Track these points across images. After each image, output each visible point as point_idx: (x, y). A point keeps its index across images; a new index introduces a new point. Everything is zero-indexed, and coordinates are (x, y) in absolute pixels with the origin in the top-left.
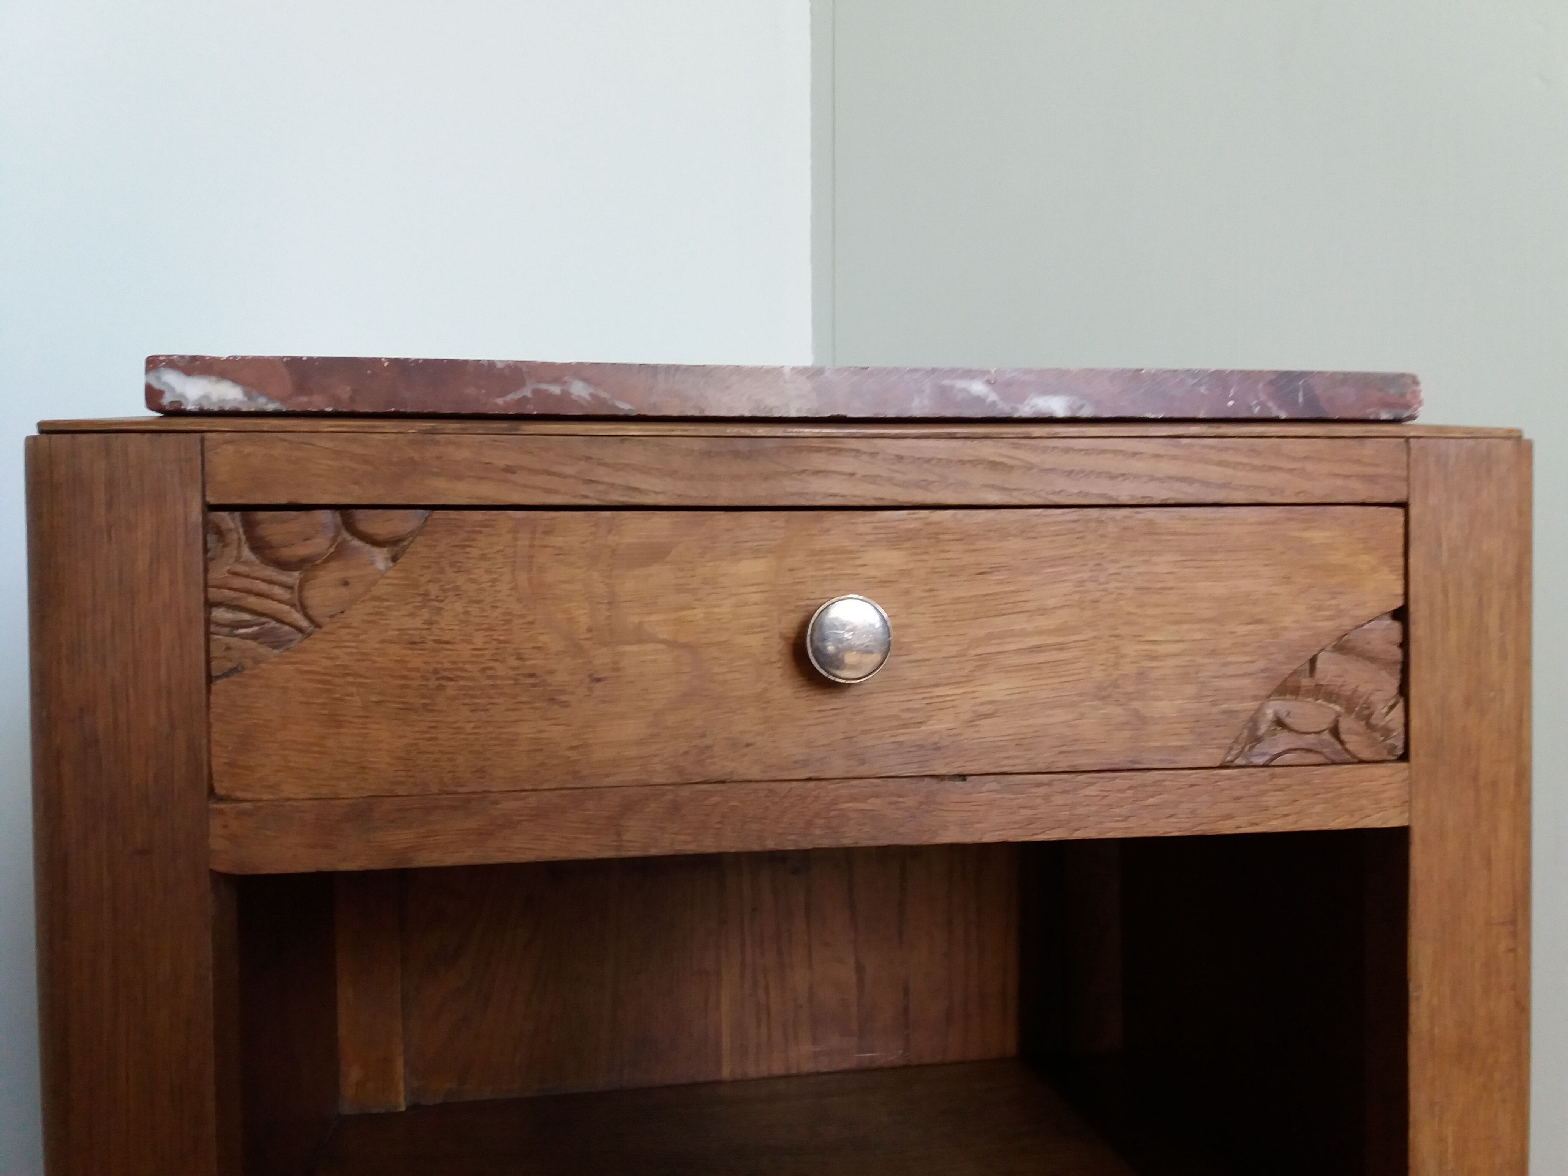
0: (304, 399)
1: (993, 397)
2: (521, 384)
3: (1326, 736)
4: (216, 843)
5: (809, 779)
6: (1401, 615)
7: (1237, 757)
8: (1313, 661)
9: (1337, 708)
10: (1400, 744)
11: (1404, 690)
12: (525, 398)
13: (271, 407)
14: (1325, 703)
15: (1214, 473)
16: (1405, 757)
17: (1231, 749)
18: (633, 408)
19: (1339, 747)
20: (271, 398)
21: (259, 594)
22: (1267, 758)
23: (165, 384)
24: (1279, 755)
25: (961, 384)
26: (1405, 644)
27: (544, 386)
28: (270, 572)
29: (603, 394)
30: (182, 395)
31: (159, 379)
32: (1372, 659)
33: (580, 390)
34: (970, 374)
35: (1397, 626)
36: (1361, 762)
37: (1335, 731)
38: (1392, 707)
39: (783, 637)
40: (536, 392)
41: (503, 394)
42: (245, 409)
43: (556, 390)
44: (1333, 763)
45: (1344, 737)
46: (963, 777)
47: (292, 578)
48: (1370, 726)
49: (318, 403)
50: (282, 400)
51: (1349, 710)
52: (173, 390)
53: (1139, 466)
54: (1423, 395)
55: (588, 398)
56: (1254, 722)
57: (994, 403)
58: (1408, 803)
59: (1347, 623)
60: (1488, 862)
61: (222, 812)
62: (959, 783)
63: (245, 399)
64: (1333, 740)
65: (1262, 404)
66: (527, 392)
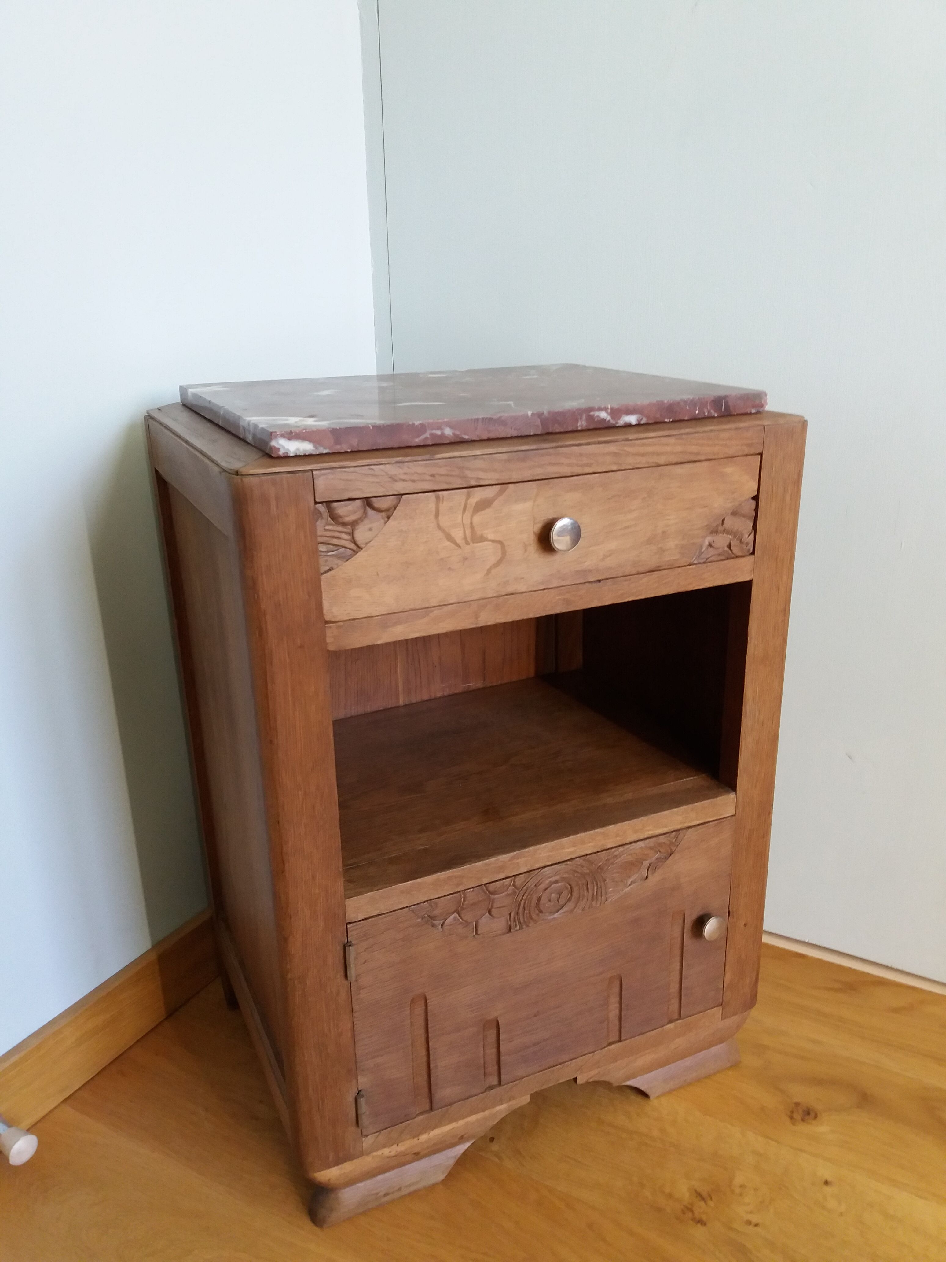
0: (339, 447)
1: (609, 418)
2: (425, 431)
3: (726, 549)
4: (329, 640)
5: (544, 589)
6: (756, 498)
7: (694, 560)
8: (723, 521)
9: (731, 537)
10: (752, 549)
11: (755, 527)
12: (427, 438)
13: (325, 451)
14: (726, 536)
15: (694, 449)
16: (753, 553)
17: (693, 558)
18: (470, 438)
19: (730, 552)
20: (325, 448)
21: (336, 538)
22: (705, 560)
23: (282, 445)
24: (709, 558)
25: (597, 414)
26: (756, 510)
27: (434, 432)
28: (340, 528)
29: (458, 432)
30: (288, 450)
31: (278, 443)
32: (744, 516)
33: (448, 432)
34: (600, 409)
35: (754, 503)
36: (737, 557)
37: (729, 546)
38: (749, 535)
39: (534, 533)
40: (431, 434)
41: (418, 437)
42: (314, 453)
43: (439, 432)
44: (728, 559)
45: (732, 548)
46: (599, 581)
47: (348, 529)
48: (741, 542)
49: (345, 447)
50: (329, 448)
51: (735, 537)
52: (284, 447)
53: (668, 449)
54: (768, 401)
55: (451, 434)
56: (701, 546)
57: (609, 421)
58: (753, 571)
59: (737, 504)
60: (778, 589)
61: (330, 627)
62: (599, 584)
63: (314, 449)
64: (728, 550)
65: (709, 412)
66: (427, 435)
